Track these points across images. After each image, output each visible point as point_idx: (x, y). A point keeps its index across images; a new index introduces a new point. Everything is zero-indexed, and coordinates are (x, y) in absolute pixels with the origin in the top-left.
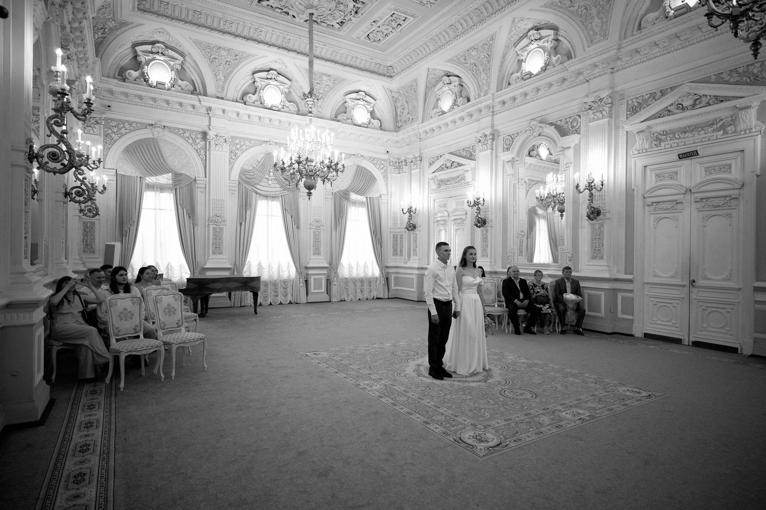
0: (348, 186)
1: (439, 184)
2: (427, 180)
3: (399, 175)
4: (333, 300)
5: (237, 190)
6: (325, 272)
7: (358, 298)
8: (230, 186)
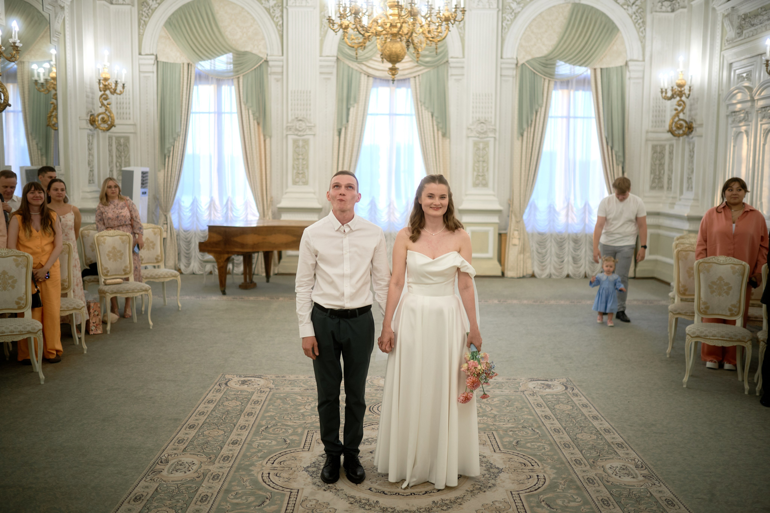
0: (551, 49)
1: (741, 28)
2: (720, 18)
3: (673, 15)
4: (509, 274)
5: (334, 71)
6: (495, 219)
7: (565, 273)
8: (321, 67)
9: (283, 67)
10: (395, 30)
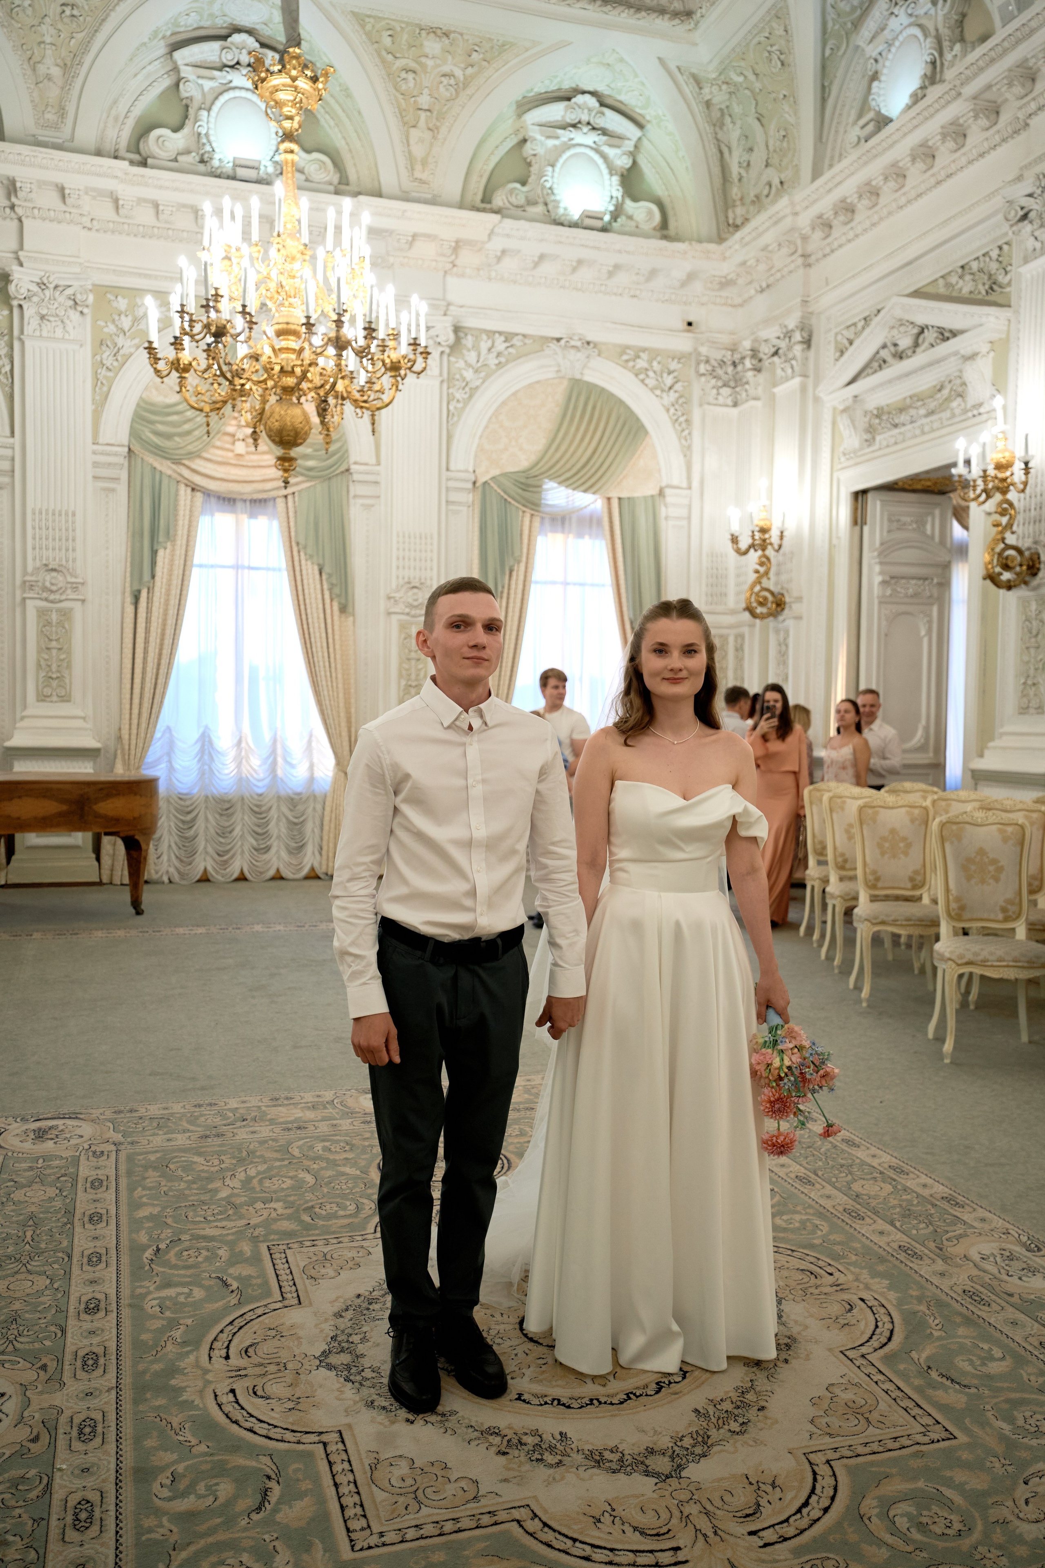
0: (533, 458)
1: (871, 430)
2: (827, 416)
3: (735, 411)
5: (124, 475)
8: (96, 465)
9: (13, 459)
10: (290, 381)
